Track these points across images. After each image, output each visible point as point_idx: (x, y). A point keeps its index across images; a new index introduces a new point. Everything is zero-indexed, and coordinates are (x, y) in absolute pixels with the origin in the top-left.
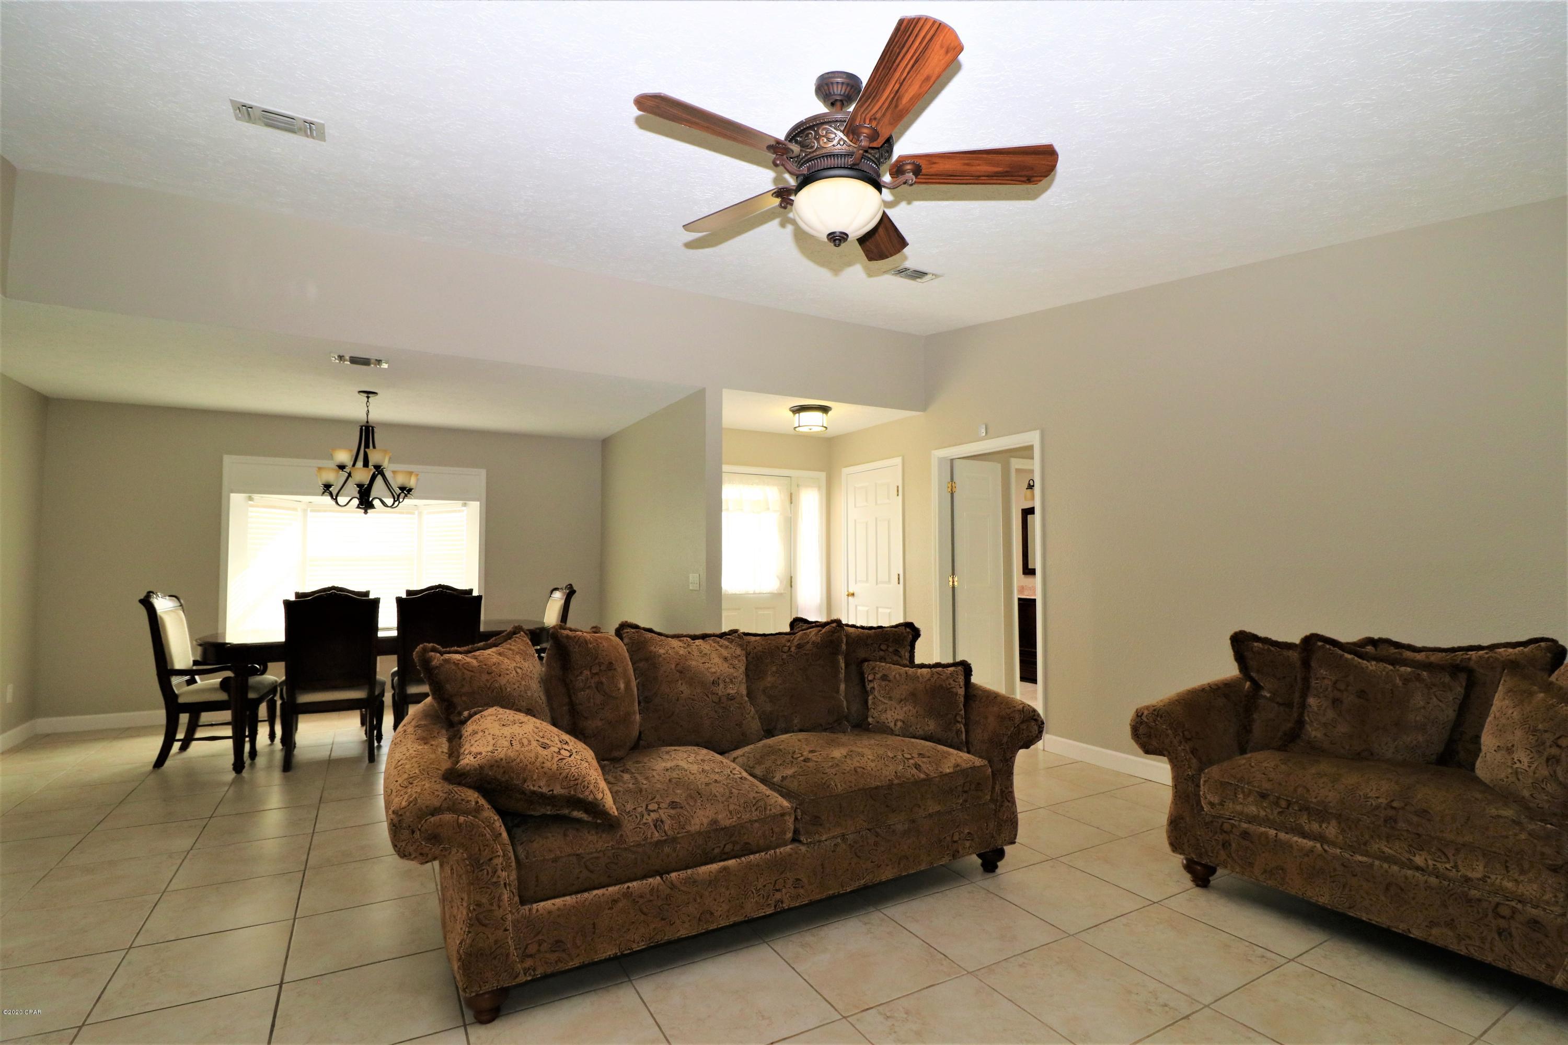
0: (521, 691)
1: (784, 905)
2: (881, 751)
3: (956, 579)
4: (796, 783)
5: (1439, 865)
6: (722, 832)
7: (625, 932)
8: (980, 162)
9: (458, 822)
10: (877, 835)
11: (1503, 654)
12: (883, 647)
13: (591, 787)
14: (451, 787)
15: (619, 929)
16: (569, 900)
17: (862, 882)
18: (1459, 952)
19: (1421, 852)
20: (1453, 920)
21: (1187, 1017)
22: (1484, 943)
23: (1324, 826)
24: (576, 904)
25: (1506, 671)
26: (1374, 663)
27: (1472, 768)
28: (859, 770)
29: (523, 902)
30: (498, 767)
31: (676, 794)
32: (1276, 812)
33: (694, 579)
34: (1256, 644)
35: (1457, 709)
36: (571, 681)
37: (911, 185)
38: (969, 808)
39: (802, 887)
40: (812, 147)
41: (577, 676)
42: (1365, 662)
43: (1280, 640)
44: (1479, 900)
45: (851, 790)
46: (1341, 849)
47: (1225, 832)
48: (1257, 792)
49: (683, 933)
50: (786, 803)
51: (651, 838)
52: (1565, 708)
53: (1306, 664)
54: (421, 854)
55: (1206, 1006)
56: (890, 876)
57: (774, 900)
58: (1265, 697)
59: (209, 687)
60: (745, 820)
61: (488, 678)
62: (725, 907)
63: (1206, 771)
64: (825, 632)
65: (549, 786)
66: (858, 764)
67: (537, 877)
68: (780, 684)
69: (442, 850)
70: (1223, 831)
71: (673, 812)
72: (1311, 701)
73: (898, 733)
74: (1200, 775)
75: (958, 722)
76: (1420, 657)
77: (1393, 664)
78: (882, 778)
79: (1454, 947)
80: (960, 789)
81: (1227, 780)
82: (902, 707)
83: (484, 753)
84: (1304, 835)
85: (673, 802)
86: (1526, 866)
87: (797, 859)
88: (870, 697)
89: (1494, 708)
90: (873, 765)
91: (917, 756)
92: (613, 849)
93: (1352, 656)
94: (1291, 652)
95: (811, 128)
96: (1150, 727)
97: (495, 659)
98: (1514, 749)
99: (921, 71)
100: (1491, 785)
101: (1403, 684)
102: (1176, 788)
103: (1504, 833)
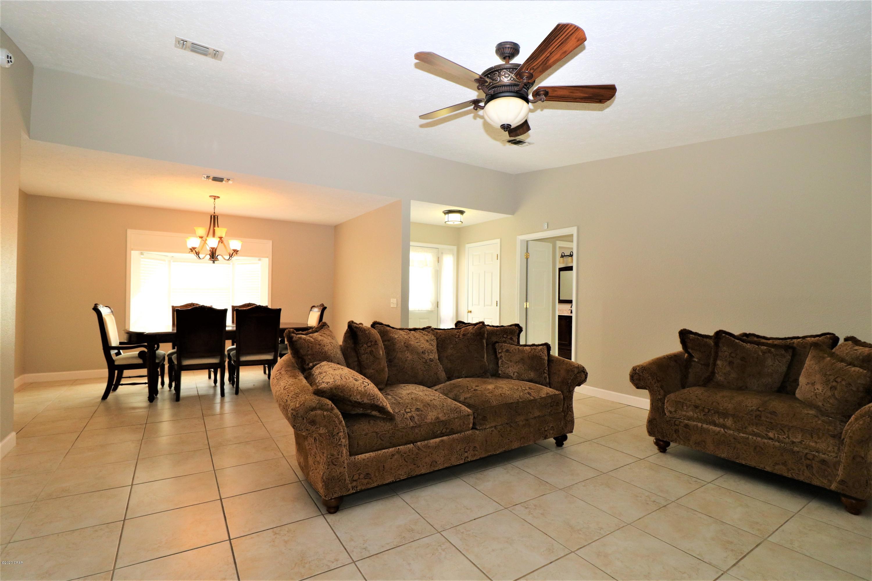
0: (334, 354)
1: (468, 459)
2: (511, 386)
3: (528, 304)
4: (473, 400)
5: (780, 436)
6: (441, 423)
7: (397, 470)
8: (578, 92)
9: (324, 415)
10: (511, 426)
11: (810, 340)
12: (505, 336)
13: (381, 399)
14: (319, 398)
15: (395, 469)
16: (372, 454)
17: (504, 449)
18: (788, 476)
19: (772, 431)
20: (786, 462)
21: (665, 506)
22: (799, 472)
23: (726, 420)
24: (375, 456)
25: (812, 348)
26: (749, 344)
27: (794, 394)
28: (502, 394)
29: (351, 455)
30: (338, 389)
31: (418, 405)
32: (702, 414)
33: (394, 302)
34: (691, 335)
35: (787, 366)
36: (358, 350)
37: (543, 101)
38: (552, 414)
39: (477, 451)
40: (496, 81)
41: (361, 347)
42: (745, 344)
43: (703, 334)
44: (798, 452)
45: (499, 404)
46: (733, 431)
47: (676, 425)
48: (694, 405)
49: (423, 471)
50: (469, 410)
51: (409, 425)
52: (839, 364)
53: (717, 344)
54: (307, 430)
55: (673, 502)
56: (516, 447)
57: (464, 456)
58: (695, 361)
59: (131, 356)
60: (451, 418)
61: (320, 347)
62: (442, 459)
63: (668, 396)
64: (476, 328)
65: (362, 399)
66: (501, 392)
67: (358, 443)
68: (455, 354)
69: (316, 428)
70: (675, 425)
71: (418, 413)
72: (719, 362)
73: (515, 378)
74: (665, 398)
75: (545, 373)
76: (770, 342)
77: (758, 345)
78: (514, 398)
79: (785, 474)
80: (549, 405)
81: (679, 400)
82: (517, 365)
83: (331, 382)
84: (715, 425)
85: (417, 408)
86: (821, 435)
87: (475, 437)
88: (500, 361)
89: (806, 365)
90: (509, 393)
91: (528, 389)
92: (392, 430)
93: (739, 341)
94: (708, 339)
95: (497, 71)
96: (640, 376)
97: (320, 338)
98: (815, 383)
99: (563, 49)
100: (803, 401)
101: (763, 354)
102: (652, 405)
103: (811, 421)
